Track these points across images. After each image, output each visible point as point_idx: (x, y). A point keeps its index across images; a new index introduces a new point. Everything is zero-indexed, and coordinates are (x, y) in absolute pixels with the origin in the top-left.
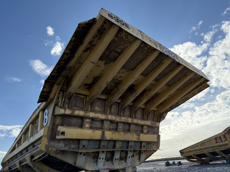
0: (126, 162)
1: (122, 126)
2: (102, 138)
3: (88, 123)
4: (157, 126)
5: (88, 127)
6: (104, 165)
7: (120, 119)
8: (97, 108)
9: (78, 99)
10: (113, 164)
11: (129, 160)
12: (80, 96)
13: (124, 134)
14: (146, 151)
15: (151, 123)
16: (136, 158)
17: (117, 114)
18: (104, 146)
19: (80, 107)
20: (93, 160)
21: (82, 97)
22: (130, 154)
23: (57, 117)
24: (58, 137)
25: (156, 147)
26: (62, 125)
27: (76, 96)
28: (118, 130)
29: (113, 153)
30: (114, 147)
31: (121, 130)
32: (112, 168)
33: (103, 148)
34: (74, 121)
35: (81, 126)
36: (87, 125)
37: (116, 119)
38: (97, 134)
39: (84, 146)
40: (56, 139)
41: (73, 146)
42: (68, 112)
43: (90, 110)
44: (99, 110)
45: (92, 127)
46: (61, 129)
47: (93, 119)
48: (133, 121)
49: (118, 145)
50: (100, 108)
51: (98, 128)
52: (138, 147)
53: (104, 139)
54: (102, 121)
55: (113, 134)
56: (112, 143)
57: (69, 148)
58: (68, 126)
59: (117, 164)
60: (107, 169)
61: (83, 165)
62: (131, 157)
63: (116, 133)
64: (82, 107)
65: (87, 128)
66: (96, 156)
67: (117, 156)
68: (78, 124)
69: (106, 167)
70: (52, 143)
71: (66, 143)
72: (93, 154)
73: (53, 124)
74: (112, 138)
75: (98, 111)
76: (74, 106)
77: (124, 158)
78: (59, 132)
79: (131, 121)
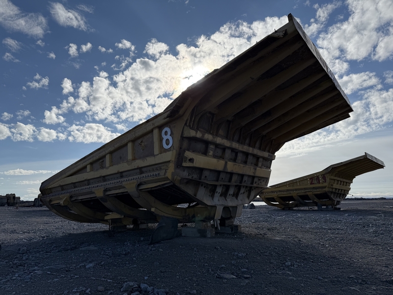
0: (237, 199)
1: (241, 157)
2: (223, 169)
3: (212, 149)
4: (273, 158)
6: (219, 200)
10: (226, 200)
11: (240, 197)
14: (257, 187)
15: (269, 155)
16: (246, 194)
17: (238, 141)
18: (222, 179)
22: (242, 190)
23: (185, 140)
24: (184, 164)
27: (204, 114)
28: (237, 161)
30: (230, 181)
32: (226, 204)
33: (221, 181)
34: (199, 146)
35: (205, 153)
36: (211, 153)
39: (206, 177)
42: (199, 135)
43: (215, 134)
44: (223, 134)
45: (214, 155)
46: (189, 154)
47: (217, 146)
50: (223, 132)
52: (249, 183)
54: (224, 149)
57: (192, 177)
59: (230, 201)
60: (222, 205)
61: (202, 199)
62: (243, 193)
64: (207, 128)
65: (211, 156)
66: (212, 190)
67: (231, 191)
68: (202, 150)
69: (221, 203)
70: (178, 171)
73: (181, 148)
74: (232, 170)
76: (200, 127)
77: (236, 195)
78: (186, 158)
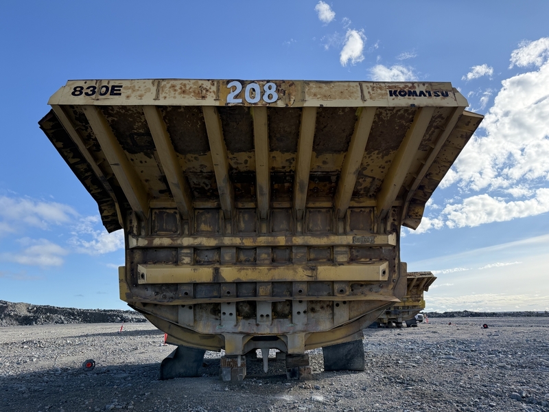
0: (292, 322)
2: (214, 280)
3: (187, 255)
5: (189, 262)
7: (254, 241)
8: (203, 227)
9: (165, 217)
10: (257, 325)
11: (299, 318)
12: (168, 211)
13: (269, 270)
14: (350, 301)
15: (355, 240)
16: (325, 314)
17: (255, 231)
18: (228, 293)
19: (170, 231)
20: (214, 316)
21: (172, 211)
22: (299, 307)
23: (135, 251)
25: (391, 292)
26: (144, 262)
27: (160, 212)
28: (258, 262)
30: (255, 294)
33: (226, 296)
34: (162, 254)
35: (176, 262)
36: (187, 260)
38: (204, 274)
39: (186, 294)
40: (139, 284)
41: (170, 294)
42: (142, 242)
44: (209, 229)
45: (200, 261)
48: (292, 241)
49: (263, 290)
50: (210, 226)
51: (214, 261)
52: (325, 293)
53: (221, 281)
55: (239, 270)
58: (155, 263)
59: (267, 326)
61: (192, 324)
62: (305, 312)
63: (247, 269)
64: (174, 229)
65: (187, 264)
67: (264, 310)
68: (171, 258)
69: (240, 329)
70: (136, 290)
71: (157, 290)
72: (212, 307)
73: (132, 263)
74: (238, 279)
75: (208, 231)
76: (158, 230)
78: (139, 273)
79: (287, 241)
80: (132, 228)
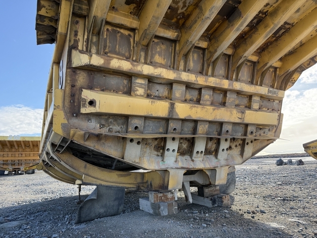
0: (217, 158)
1: (210, 95)
2: (169, 115)
3: (141, 86)
4: (279, 96)
5: (142, 94)
6: (176, 161)
7: (206, 81)
8: (158, 59)
9: (118, 38)
10: (193, 161)
11: (222, 155)
12: (122, 31)
13: (214, 110)
14: (255, 140)
16: (236, 151)
17: (200, 73)
18: (175, 129)
19: (123, 55)
20: (156, 153)
21: (126, 33)
22: (224, 145)
23: (78, 72)
24: (83, 110)
25: (273, 134)
26: (91, 88)
27: (113, 30)
28: (201, 102)
29: (192, 142)
30: (195, 131)
31: (208, 103)
32: (191, 167)
33: (172, 133)
34: (114, 81)
35: (129, 92)
36: (140, 91)
37: (197, 81)
38: (160, 108)
39: (136, 128)
40: (82, 114)
41: (116, 128)
42: (97, 61)
43: (143, 61)
44: (163, 62)
45: (151, 95)
46: (88, 95)
47: (151, 80)
48: (233, 86)
49: (202, 129)
50: (164, 59)
51: (163, 97)
52: (240, 134)
53: (174, 117)
54: (170, 84)
55: (191, 108)
56: (191, 125)
57: (110, 130)
58: (103, 90)
59: (200, 161)
60: (182, 168)
61: (137, 161)
62: (227, 149)
63: (198, 107)
64: (127, 54)
65: (141, 96)
66: (160, 146)
67: (200, 146)
68: (121, 88)
69: (180, 165)
70: (75, 121)
71: (103, 122)
72: (156, 143)
73: (73, 86)
74: (190, 116)
75: (161, 64)
76: (110, 52)
77: (212, 152)
78: (85, 100)
79: (229, 85)
80: (76, 42)
